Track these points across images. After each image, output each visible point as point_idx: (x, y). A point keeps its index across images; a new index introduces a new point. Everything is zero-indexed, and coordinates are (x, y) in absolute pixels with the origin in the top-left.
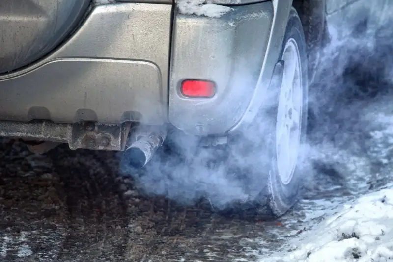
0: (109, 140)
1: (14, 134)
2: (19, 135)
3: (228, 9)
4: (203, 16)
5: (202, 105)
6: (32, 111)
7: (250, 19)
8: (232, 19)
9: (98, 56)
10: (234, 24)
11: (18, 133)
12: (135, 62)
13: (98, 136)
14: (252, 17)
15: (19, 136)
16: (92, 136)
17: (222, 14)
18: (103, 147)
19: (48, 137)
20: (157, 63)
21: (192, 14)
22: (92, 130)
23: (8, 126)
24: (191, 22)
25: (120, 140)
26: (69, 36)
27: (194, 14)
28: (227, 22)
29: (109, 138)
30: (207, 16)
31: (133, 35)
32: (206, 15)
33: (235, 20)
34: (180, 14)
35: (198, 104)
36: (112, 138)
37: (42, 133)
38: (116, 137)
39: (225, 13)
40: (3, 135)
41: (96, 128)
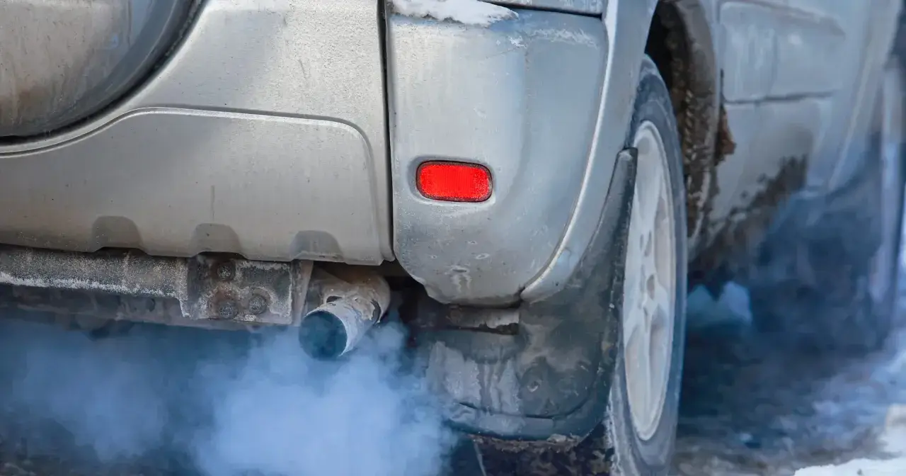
0: (266, 300)
1: (63, 281)
2: (74, 284)
3: (505, 12)
4: (449, 21)
5: (464, 217)
6: (101, 227)
7: (555, 39)
8: (518, 31)
9: (230, 105)
10: (521, 43)
11: (72, 281)
12: (311, 122)
13: (242, 293)
14: (560, 37)
15: (73, 286)
16: (230, 292)
17: (493, 20)
18: (254, 316)
19: (135, 290)
20: (359, 125)
21: (425, 17)
22: (229, 279)
23: (52, 263)
24: (426, 33)
25: (290, 301)
26: (161, 59)
27: (428, 16)
28: (507, 37)
29: (266, 296)
30: (458, 22)
31: (300, 61)
32: (456, 19)
33: (523, 34)
34: (398, 14)
35: (456, 214)
36: (273, 297)
37: (124, 281)
38: (282, 294)
39: (499, 19)
40: (39, 285)
41: (239, 274)
